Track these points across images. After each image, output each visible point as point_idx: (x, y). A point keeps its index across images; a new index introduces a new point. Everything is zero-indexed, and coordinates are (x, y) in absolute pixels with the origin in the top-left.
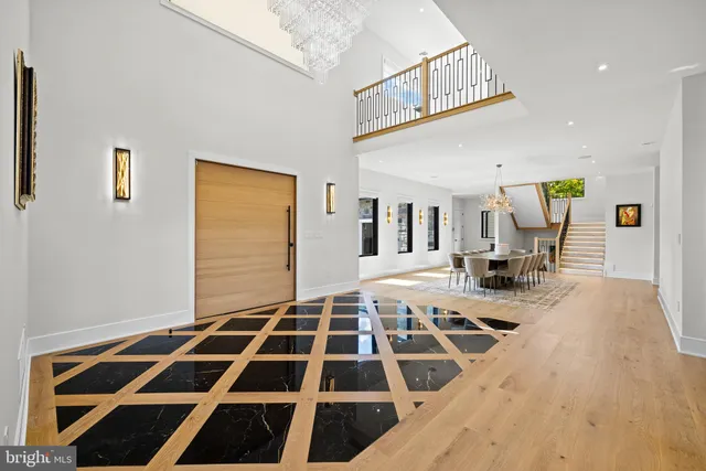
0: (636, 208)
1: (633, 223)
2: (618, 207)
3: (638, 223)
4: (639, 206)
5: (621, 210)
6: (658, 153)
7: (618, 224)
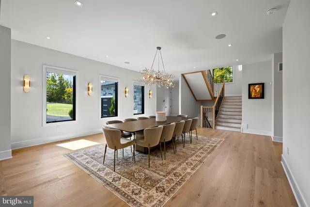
0: (261, 86)
1: (259, 96)
2: (250, 85)
3: (262, 96)
4: (263, 85)
5: (252, 88)
6: (282, 28)
7: (250, 97)
